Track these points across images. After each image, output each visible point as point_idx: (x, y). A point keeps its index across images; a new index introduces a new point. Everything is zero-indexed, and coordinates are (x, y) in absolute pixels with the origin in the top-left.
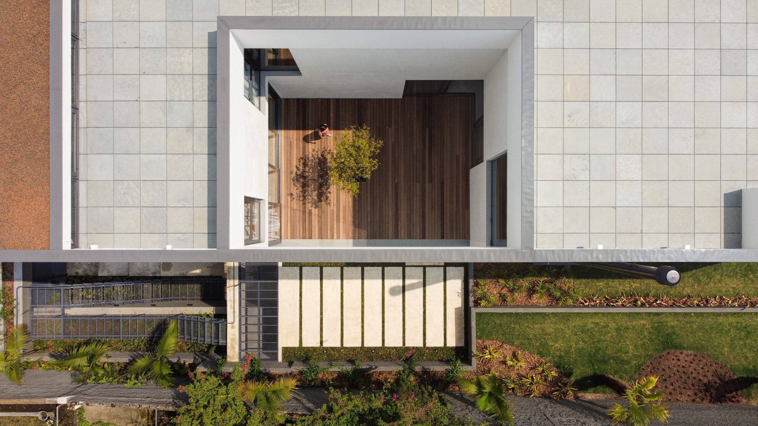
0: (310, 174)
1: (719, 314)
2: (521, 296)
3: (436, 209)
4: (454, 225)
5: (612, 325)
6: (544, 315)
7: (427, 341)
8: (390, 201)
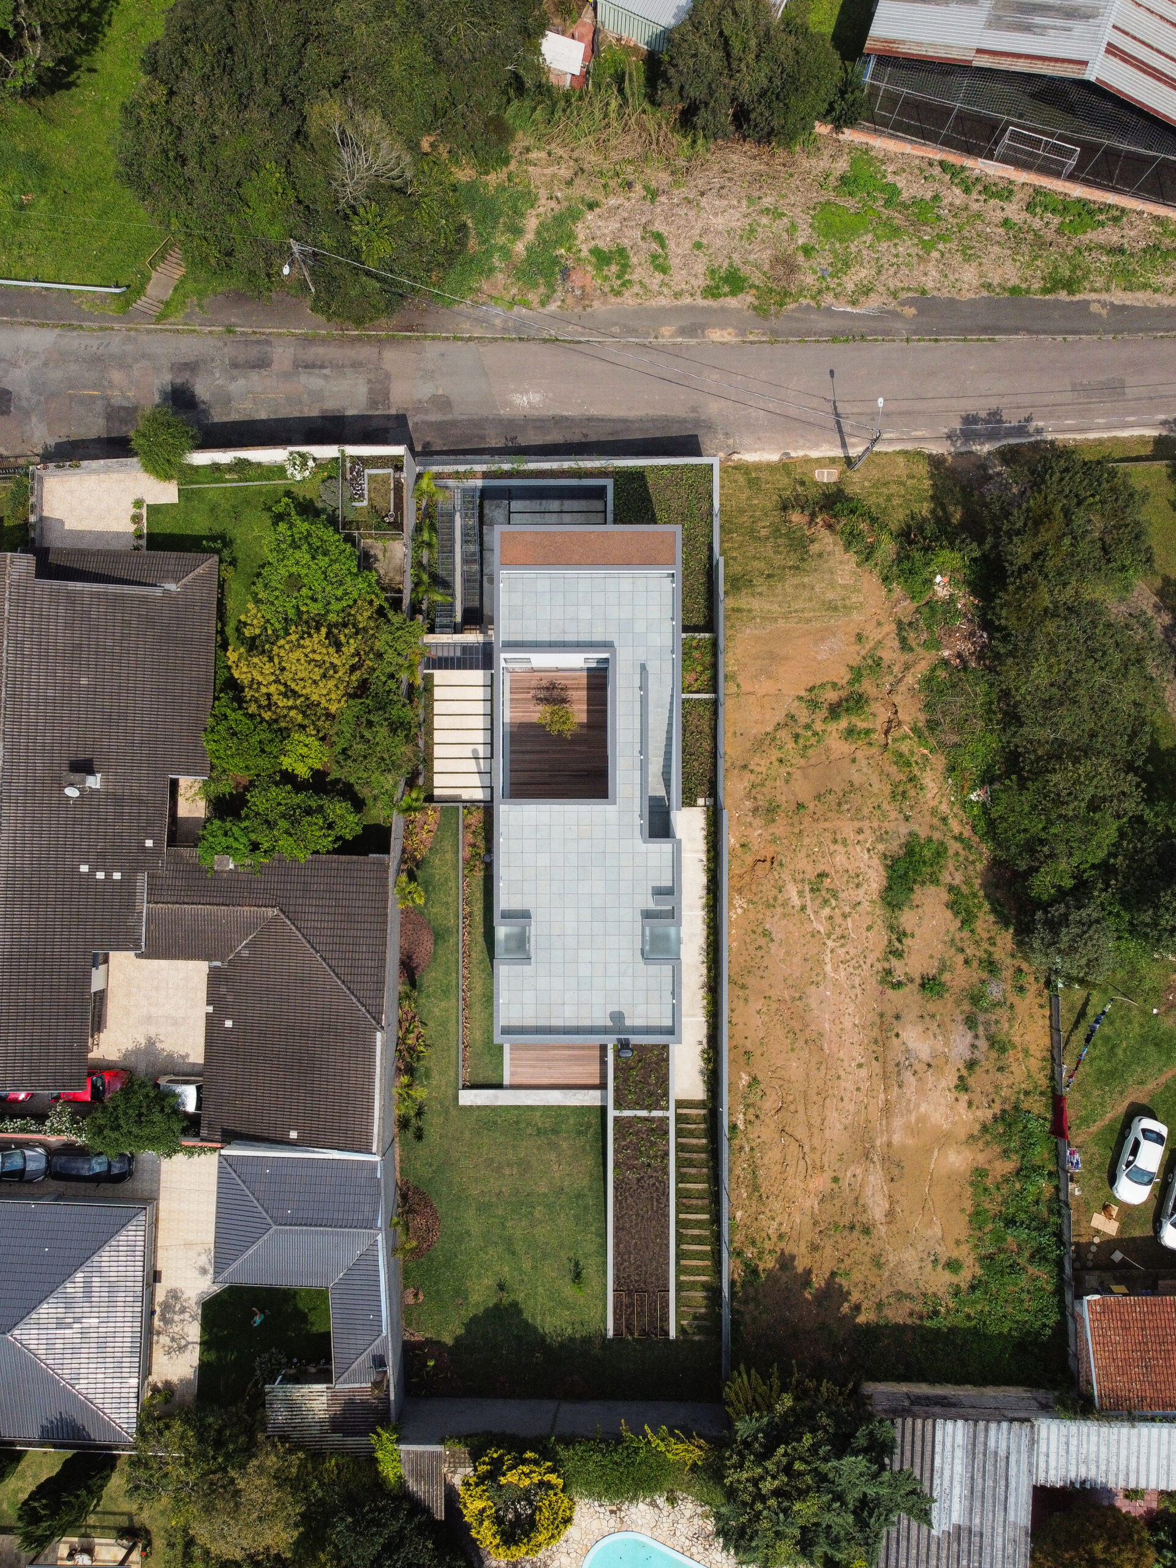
0: (556, 692)
2: (470, 838)
5: (450, 899)
6: (457, 852)
7: (438, 774)
8: (535, 748)
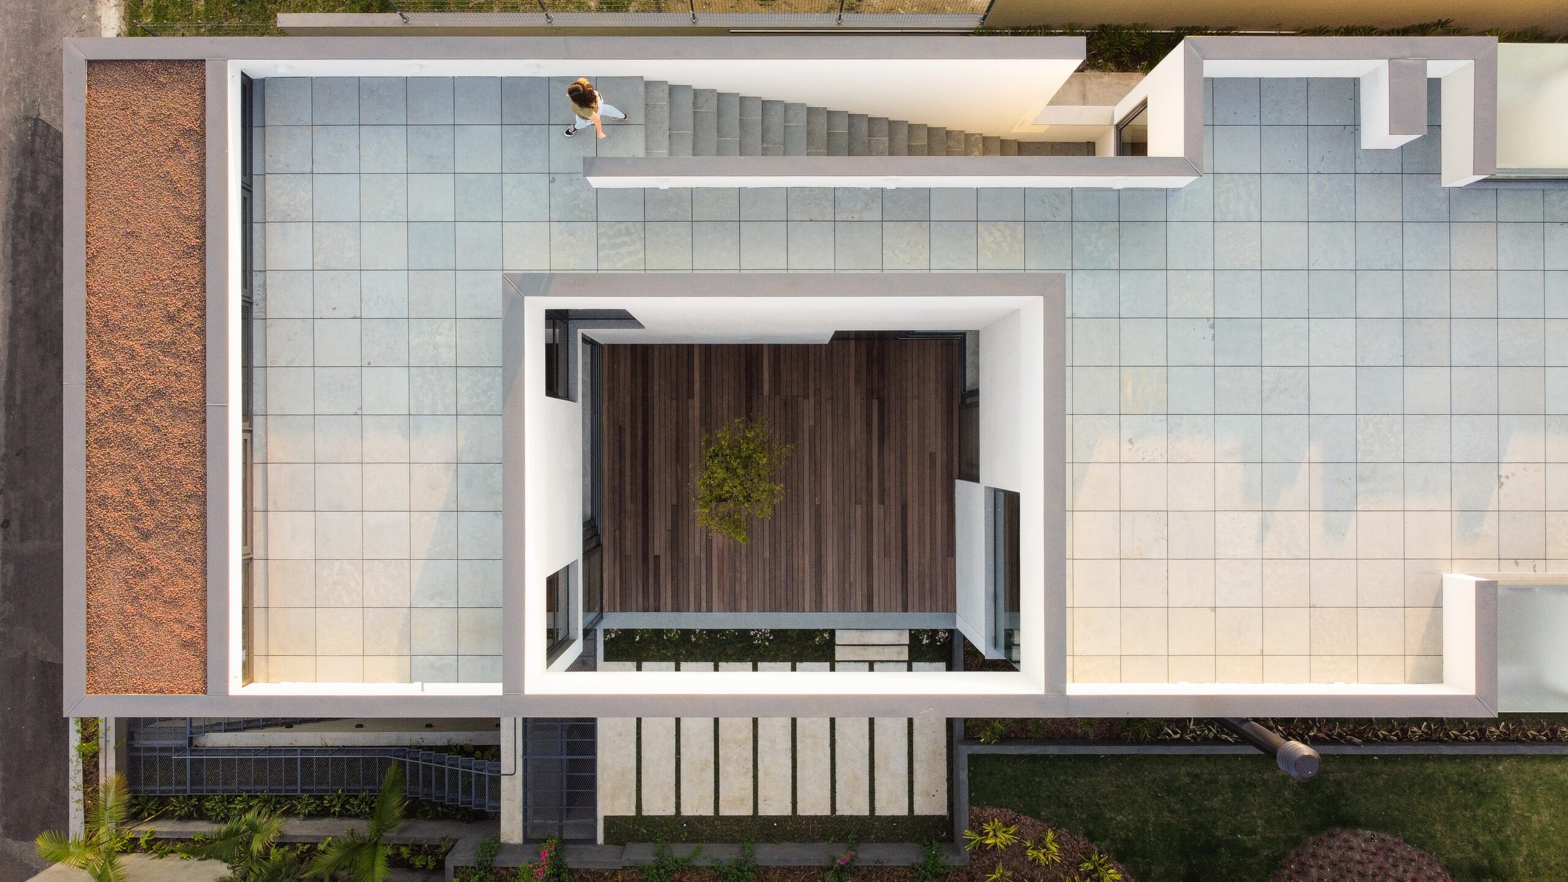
1: (1426, 758)
3: (893, 552)
4: (927, 586)
5: (1225, 779)
6: (1095, 759)
7: (877, 804)
8: (807, 540)
